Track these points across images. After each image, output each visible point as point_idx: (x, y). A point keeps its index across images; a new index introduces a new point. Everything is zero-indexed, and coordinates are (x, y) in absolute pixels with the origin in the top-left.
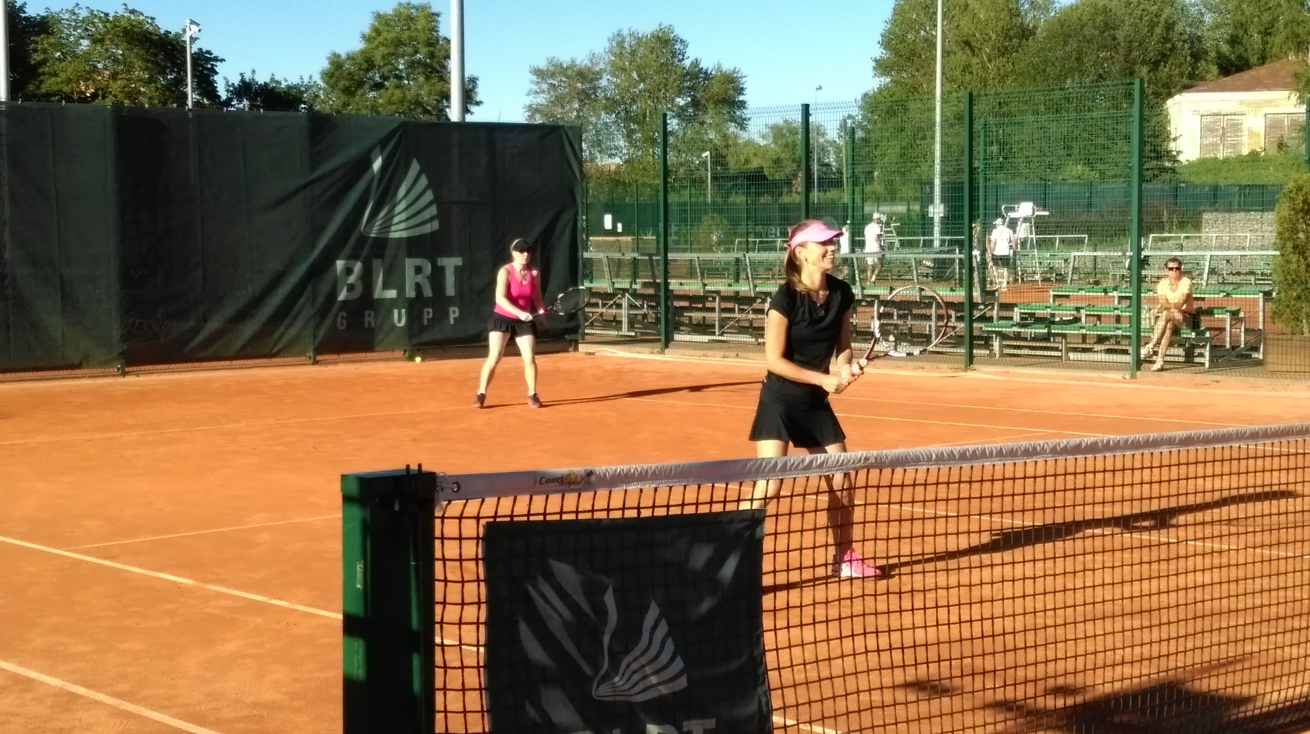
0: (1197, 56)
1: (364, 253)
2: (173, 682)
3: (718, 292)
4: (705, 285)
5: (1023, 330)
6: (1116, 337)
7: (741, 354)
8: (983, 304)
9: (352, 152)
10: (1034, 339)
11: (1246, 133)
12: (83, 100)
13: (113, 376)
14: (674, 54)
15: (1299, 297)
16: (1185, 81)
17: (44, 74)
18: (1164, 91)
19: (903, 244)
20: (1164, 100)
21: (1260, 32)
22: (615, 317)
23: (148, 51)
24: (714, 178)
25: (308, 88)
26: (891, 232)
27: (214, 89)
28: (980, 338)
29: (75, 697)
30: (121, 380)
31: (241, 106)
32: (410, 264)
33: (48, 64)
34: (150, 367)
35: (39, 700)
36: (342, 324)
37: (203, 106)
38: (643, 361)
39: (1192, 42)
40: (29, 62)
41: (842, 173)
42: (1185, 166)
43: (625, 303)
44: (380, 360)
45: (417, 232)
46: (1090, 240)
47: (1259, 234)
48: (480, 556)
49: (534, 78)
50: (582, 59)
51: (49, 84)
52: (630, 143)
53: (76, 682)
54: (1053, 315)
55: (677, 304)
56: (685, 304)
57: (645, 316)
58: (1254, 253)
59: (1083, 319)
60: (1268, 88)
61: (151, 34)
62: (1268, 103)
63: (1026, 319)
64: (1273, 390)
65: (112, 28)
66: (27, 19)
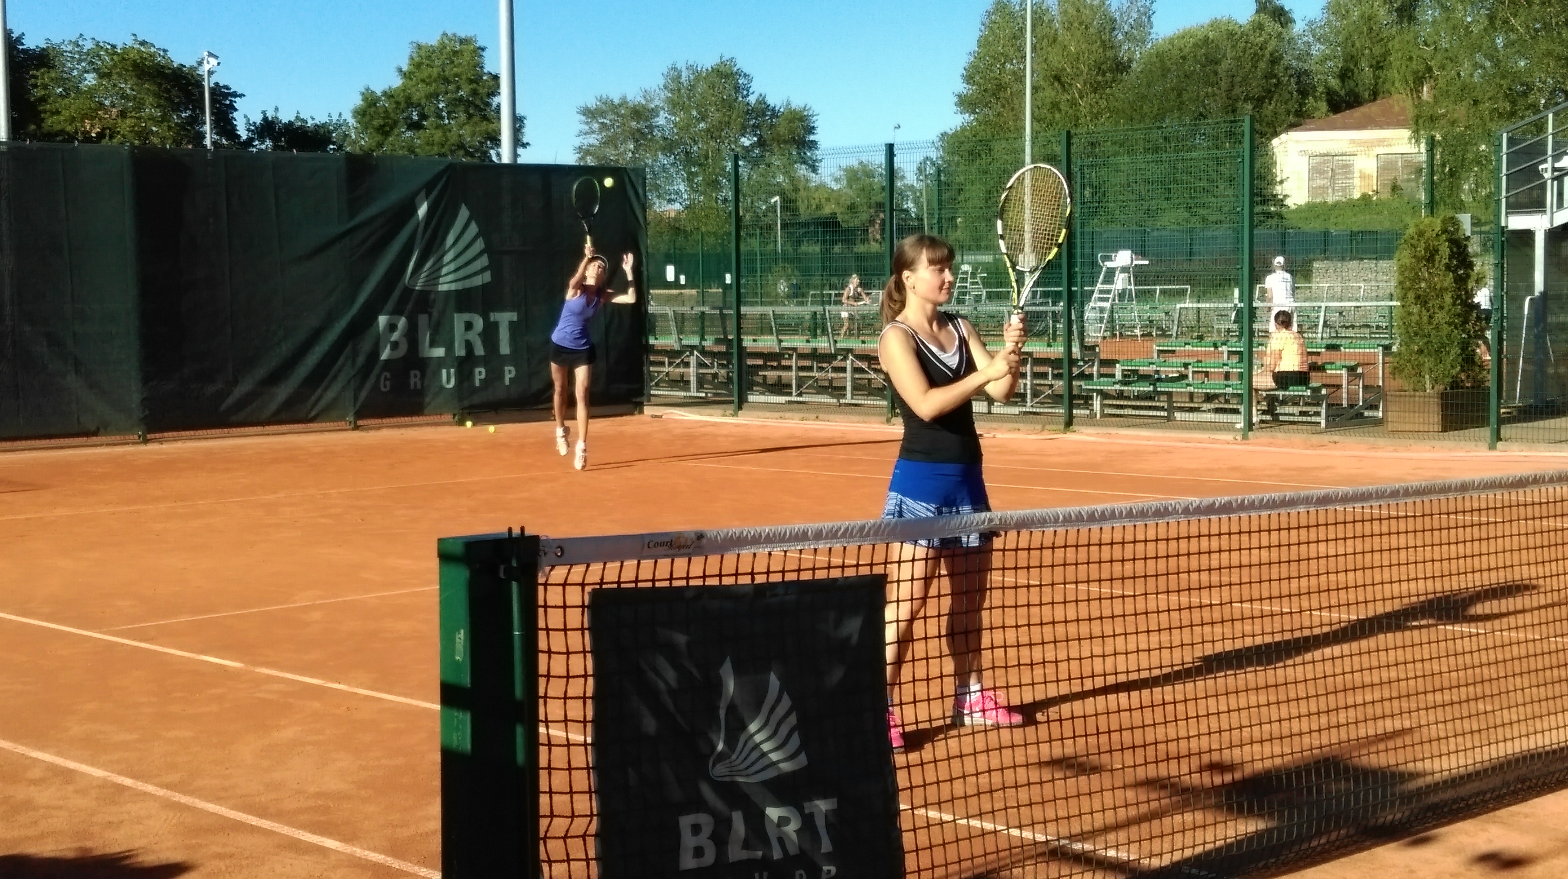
0: (1304, 92)
1: (410, 306)
2: (228, 772)
3: (795, 349)
4: (780, 341)
5: (1126, 388)
6: (1225, 394)
7: (821, 416)
8: (1082, 360)
9: (393, 197)
10: (1138, 398)
11: (1357, 175)
12: (88, 139)
13: (134, 443)
14: (737, 88)
15: (1421, 351)
16: (1292, 119)
17: (45, 112)
18: (1271, 130)
19: (990, 296)
20: (1270, 140)
21: (1371, 66)
22: (682, 376)
23: (160, 85)
24: (784, 226)
25: (338, 126)
26: (977, 283)
27: (234, 128)
28: (1079, 397)
29: (121, 789)
30: (143, 448)
31: (263, 147)
32: (459, 320)
33: (50, 101)
34: (175, 434)
35: (83, 792)
36: (385, 386)
37: (222, 146)
38: (715, 424)
39: (1299, 77)
40: (28, 100)
41: (922, 220)
42: (1293, 211)
43: (693, 361)
44: (428, 424)
45: (468, 284)
46: (1192, 291)
47: (1373, 283)
48: (586, 625)
49: (583, 118)
50: (634, 96)
51: (51, 122)
52: (692, 188)
53: (120, 773)
54: (1157, 372)
55: (750, 362)
56: (760, 362)
57: (715, 376)
58: (1371, 304)
59: (1190, 375)
60: (1381, 126)
61: (163, 67)
62: (1381, 142)
63: (1129, 376)
64: (1395, 451)
65: (120, 62)
66: (25, 51)
